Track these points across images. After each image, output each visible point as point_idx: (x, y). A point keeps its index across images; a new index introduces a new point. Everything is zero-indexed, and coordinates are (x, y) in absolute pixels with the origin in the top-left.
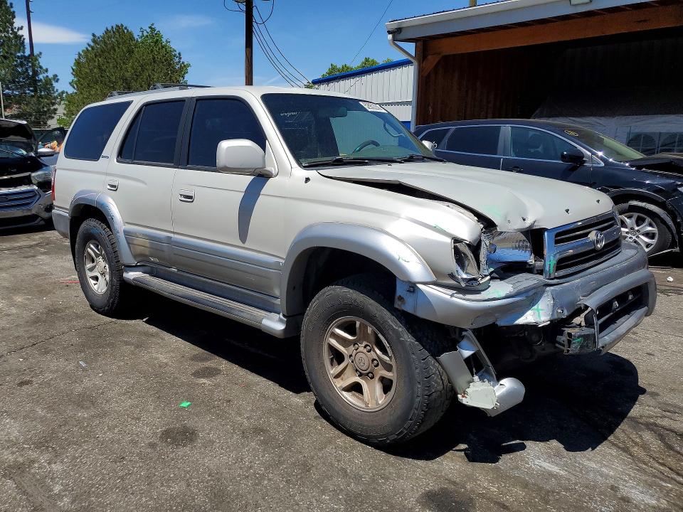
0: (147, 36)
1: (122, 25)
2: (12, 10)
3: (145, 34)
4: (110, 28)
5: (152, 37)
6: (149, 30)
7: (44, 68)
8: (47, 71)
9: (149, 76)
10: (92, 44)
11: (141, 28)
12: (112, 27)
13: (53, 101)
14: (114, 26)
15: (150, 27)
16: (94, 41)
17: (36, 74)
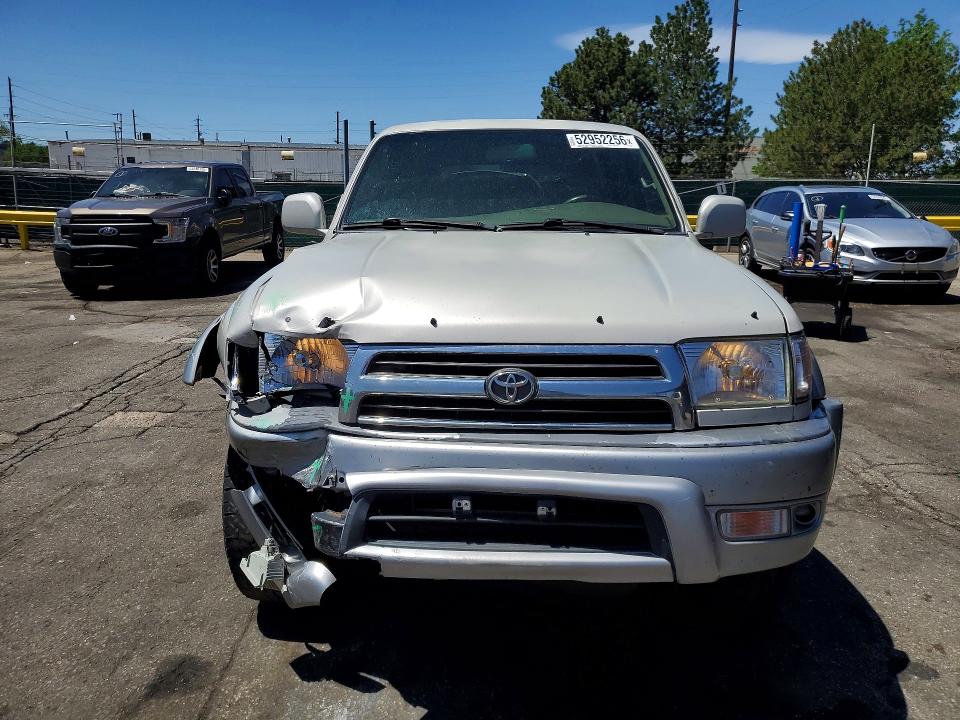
0: (909, 32)
1: (864, 21)
2: (710, 27)
3: (907, 27)
4: (843, 29)
5: (918, 31)
6: (914, 21)
7: (739, 98)
8: (741, 102)
9: (892, 94)
10: (811, 56)
11: (902, 20)
12: (848, 26)
13: (740, 143)
14: (851, 24)
15: (918, 16)
16: (815, 51)
17: (728, 106)
